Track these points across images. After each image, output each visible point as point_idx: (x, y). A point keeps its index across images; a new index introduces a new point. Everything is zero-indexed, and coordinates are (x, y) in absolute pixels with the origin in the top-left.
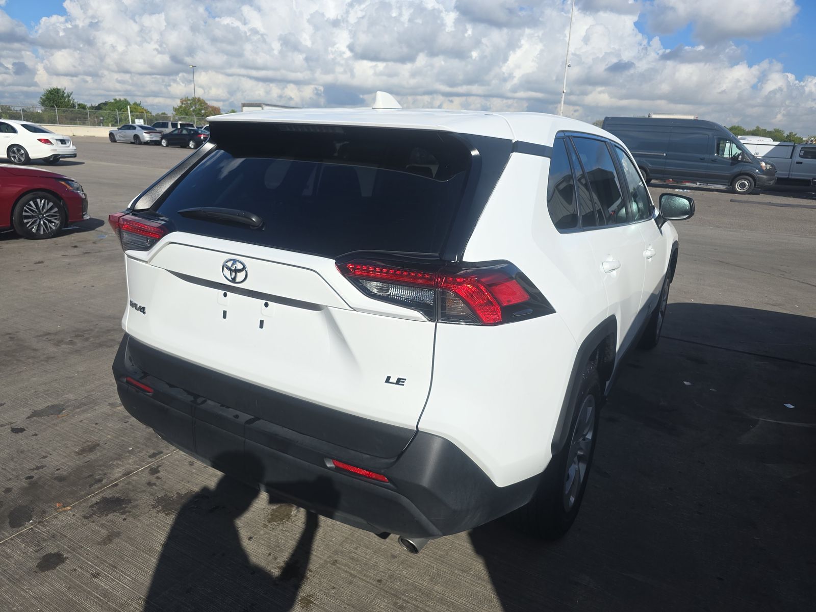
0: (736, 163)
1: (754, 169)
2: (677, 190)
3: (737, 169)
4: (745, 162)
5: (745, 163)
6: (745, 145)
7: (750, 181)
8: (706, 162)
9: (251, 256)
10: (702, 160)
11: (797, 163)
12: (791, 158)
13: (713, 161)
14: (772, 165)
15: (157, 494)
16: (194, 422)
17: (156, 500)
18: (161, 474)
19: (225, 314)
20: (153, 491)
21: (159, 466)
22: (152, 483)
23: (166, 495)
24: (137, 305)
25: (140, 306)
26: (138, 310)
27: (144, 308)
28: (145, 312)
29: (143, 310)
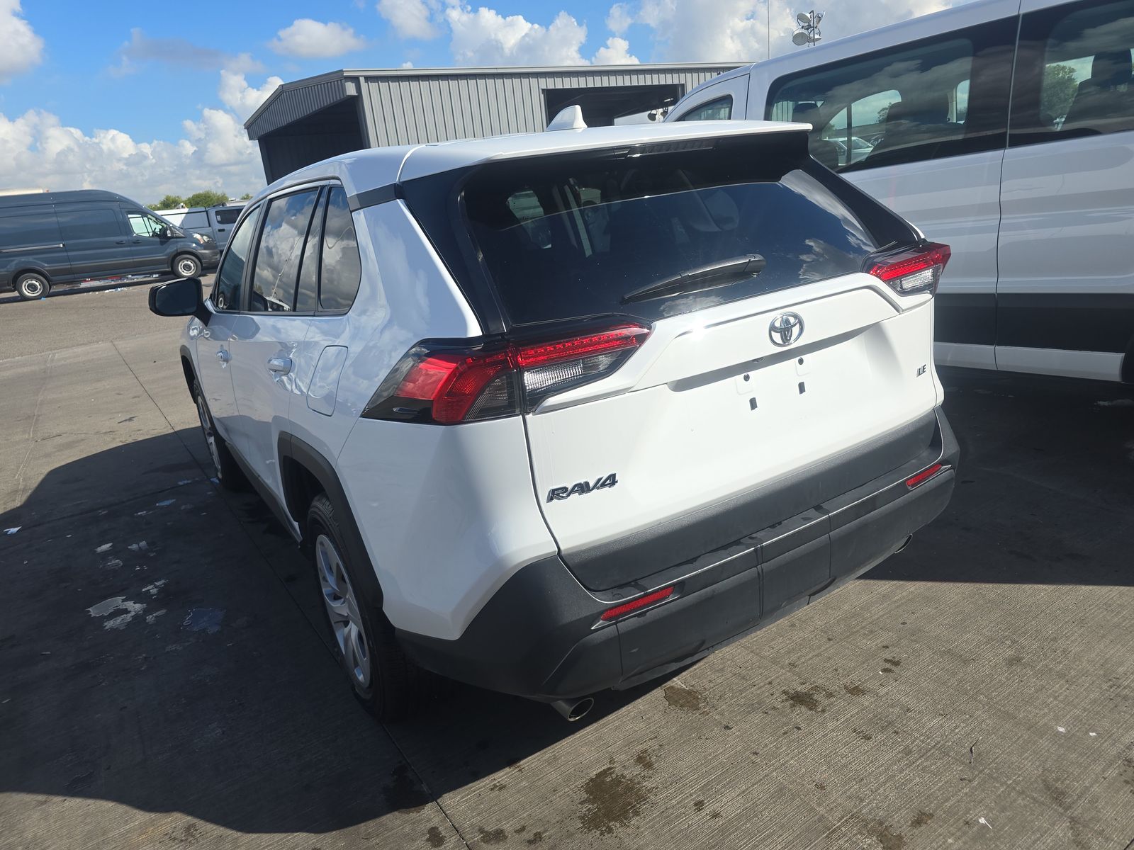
0: (166, 242)
1: (190, 244)
2: (107, 291)
3: (171, 249)
4: (177, 237)
5: (178, 240)
6: (163, 217)
7: (192, 260)
8: (125, 247)
10: (120, 244)
11: (219, 230)
12: (210, 226)
13: (134, 243)
14: (209, 237)
15: (572, 829)
16: (760, 572)
17: (590, 831)
18: (508, 827)
19: (753, 404)
20: (560, 834)
21: (481, 830)
22: (532, 837)
23: (581, 818)
24: (587, 484)
25: (601, 479)
26: (593, 489)
27: (613, 476)
28: (617, 482)
29: (608, 482)
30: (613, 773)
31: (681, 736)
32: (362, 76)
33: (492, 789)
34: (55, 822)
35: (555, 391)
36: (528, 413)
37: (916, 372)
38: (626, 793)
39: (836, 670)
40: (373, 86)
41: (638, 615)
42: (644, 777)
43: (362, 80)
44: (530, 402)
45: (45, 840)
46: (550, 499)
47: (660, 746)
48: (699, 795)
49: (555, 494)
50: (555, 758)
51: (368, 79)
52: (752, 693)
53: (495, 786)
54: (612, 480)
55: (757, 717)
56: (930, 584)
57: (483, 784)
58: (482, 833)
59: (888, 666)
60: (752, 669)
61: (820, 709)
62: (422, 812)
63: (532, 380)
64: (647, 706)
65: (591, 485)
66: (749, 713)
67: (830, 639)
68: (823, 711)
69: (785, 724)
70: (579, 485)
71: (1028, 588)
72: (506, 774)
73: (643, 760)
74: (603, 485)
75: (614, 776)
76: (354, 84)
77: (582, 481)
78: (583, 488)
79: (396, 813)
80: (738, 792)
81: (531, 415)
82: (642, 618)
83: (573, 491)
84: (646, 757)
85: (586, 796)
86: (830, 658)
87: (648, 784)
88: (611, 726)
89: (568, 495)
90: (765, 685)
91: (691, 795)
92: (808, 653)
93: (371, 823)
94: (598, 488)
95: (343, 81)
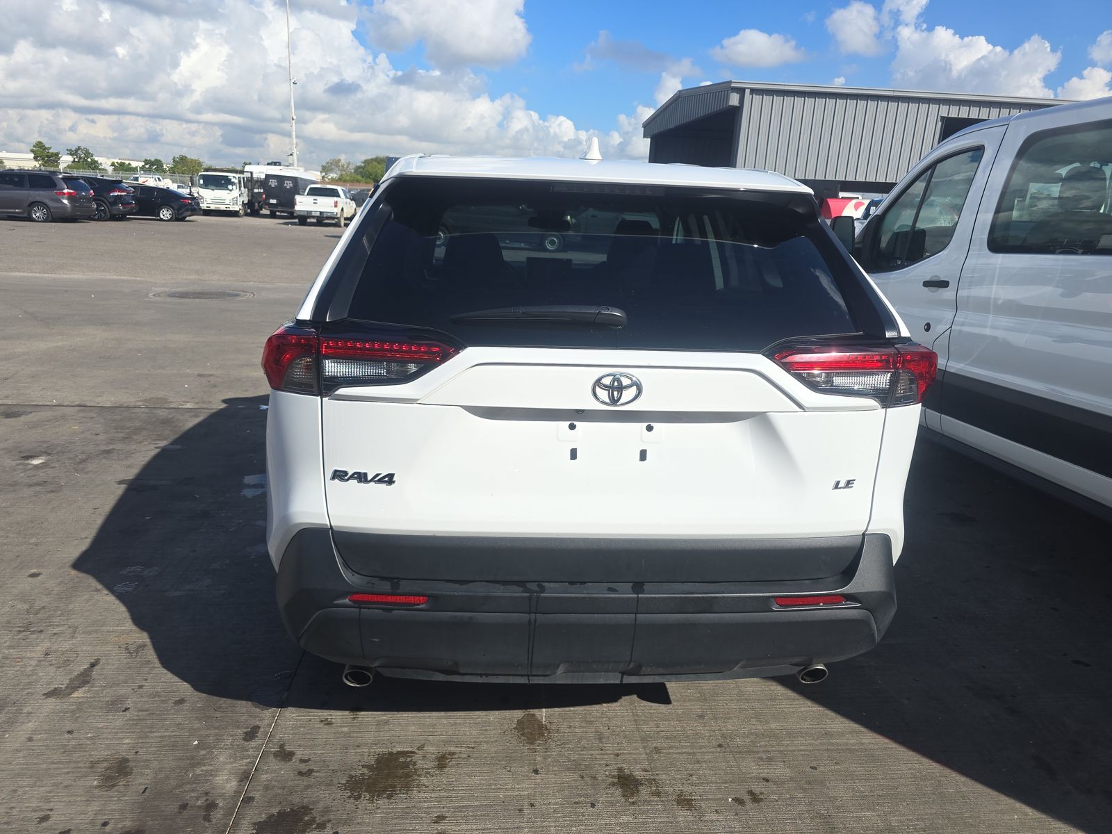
9: (651, 365)
15: (335, 781)
16: (533, 621)
17: (345, 789)
18: (299, 754)
19: (574, 454)
20: (323, 779)
21: (282, 746)
22: (304, 771)
23: (351, 777)
24: (365, 474)
25: (380, 474)
26: (371, 481)
27: (391, 476)
28: (394, 482)
29: (386, 479)
30: (411, 757)
31: (492, 758)
32: (748, 88)
33: (322, 721)
34: (90, 606)
35: (349, 384)
36: (326, 397)
37: (833, 484)
38: (401, 777)
39: (691, 775)
40: (757, 98)
41: (383, 609)
42: (428, 773)
43: (748, 92)
44: (326, 387)
45: (73, 614)
46: (333, 478)
47: (469, 756)
48: (449, 811)
49: (339, 475)
50: (387, 723)
51: (753, 91)
52: (592, 755)
53: (326, 720)
54: (389, 479)
55: (570, 777)
56: (893, 745)
57: (320, 714)
58: (280, 748)
59: (746, 797)
60: (618, 735)
61: (632, 801)
62: (265, 711)
63: (332, 368)
64: (496, 720)
65: (369, 478)
66: (569, 769)
67: (720, 746)
68: (633, 803)
69: (586, 796)
70: (359, 474)
71: (1005, 801)
72: (342, 716)
73: (442, 762)
74: (380, 481)
75: (409, 759)
76: (738, 95)
77: (363, 471)
78: (361, 477)
79: (250, 703)
80: (482, 826)
81: (327, 398)
82: (387, 613)
83: (352, 477)
84: (447, 759)
85: (373, 763)
86: (698, 762)
87: (424, 780)
88: (452, 721)
89: (348, 480)
90: (611, 754)
91: (443, 808)
92: (686, 747)
93: (229, 701)
94: (376, 482)
95: (730, 91)
